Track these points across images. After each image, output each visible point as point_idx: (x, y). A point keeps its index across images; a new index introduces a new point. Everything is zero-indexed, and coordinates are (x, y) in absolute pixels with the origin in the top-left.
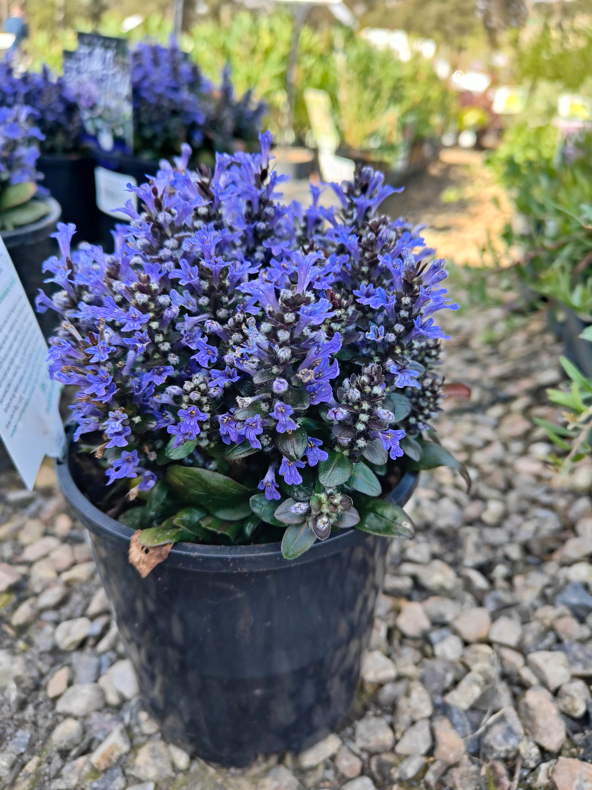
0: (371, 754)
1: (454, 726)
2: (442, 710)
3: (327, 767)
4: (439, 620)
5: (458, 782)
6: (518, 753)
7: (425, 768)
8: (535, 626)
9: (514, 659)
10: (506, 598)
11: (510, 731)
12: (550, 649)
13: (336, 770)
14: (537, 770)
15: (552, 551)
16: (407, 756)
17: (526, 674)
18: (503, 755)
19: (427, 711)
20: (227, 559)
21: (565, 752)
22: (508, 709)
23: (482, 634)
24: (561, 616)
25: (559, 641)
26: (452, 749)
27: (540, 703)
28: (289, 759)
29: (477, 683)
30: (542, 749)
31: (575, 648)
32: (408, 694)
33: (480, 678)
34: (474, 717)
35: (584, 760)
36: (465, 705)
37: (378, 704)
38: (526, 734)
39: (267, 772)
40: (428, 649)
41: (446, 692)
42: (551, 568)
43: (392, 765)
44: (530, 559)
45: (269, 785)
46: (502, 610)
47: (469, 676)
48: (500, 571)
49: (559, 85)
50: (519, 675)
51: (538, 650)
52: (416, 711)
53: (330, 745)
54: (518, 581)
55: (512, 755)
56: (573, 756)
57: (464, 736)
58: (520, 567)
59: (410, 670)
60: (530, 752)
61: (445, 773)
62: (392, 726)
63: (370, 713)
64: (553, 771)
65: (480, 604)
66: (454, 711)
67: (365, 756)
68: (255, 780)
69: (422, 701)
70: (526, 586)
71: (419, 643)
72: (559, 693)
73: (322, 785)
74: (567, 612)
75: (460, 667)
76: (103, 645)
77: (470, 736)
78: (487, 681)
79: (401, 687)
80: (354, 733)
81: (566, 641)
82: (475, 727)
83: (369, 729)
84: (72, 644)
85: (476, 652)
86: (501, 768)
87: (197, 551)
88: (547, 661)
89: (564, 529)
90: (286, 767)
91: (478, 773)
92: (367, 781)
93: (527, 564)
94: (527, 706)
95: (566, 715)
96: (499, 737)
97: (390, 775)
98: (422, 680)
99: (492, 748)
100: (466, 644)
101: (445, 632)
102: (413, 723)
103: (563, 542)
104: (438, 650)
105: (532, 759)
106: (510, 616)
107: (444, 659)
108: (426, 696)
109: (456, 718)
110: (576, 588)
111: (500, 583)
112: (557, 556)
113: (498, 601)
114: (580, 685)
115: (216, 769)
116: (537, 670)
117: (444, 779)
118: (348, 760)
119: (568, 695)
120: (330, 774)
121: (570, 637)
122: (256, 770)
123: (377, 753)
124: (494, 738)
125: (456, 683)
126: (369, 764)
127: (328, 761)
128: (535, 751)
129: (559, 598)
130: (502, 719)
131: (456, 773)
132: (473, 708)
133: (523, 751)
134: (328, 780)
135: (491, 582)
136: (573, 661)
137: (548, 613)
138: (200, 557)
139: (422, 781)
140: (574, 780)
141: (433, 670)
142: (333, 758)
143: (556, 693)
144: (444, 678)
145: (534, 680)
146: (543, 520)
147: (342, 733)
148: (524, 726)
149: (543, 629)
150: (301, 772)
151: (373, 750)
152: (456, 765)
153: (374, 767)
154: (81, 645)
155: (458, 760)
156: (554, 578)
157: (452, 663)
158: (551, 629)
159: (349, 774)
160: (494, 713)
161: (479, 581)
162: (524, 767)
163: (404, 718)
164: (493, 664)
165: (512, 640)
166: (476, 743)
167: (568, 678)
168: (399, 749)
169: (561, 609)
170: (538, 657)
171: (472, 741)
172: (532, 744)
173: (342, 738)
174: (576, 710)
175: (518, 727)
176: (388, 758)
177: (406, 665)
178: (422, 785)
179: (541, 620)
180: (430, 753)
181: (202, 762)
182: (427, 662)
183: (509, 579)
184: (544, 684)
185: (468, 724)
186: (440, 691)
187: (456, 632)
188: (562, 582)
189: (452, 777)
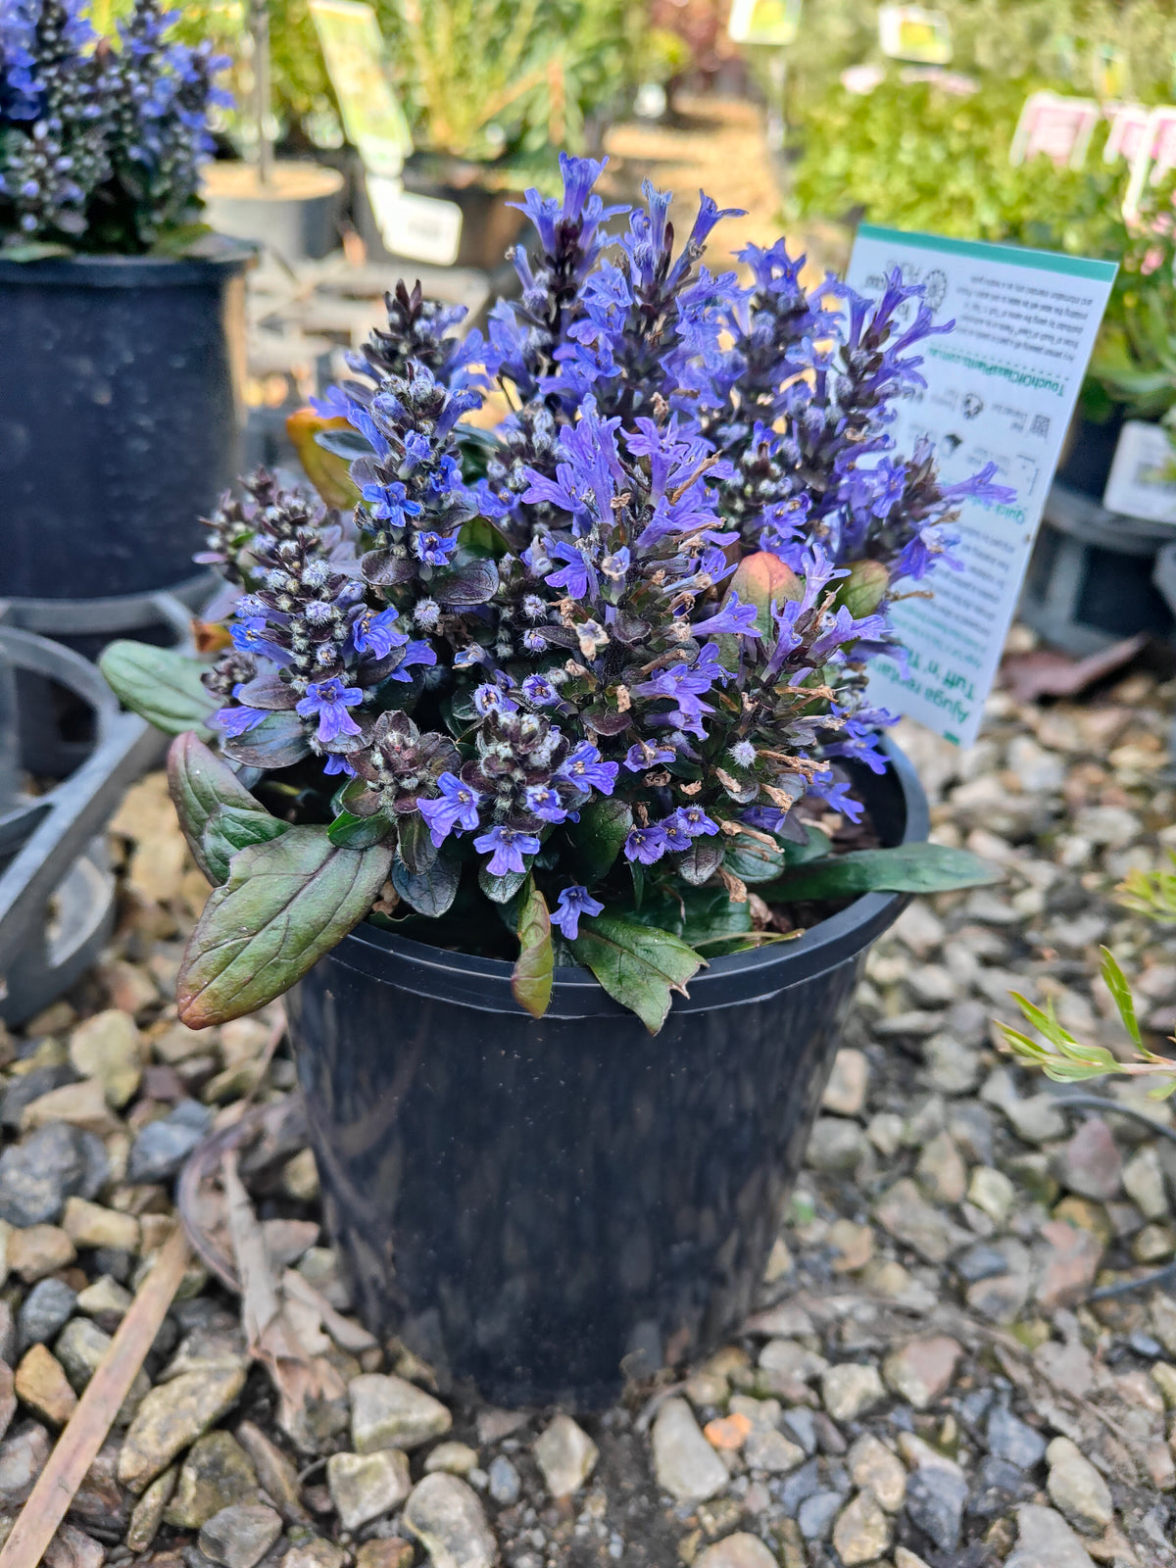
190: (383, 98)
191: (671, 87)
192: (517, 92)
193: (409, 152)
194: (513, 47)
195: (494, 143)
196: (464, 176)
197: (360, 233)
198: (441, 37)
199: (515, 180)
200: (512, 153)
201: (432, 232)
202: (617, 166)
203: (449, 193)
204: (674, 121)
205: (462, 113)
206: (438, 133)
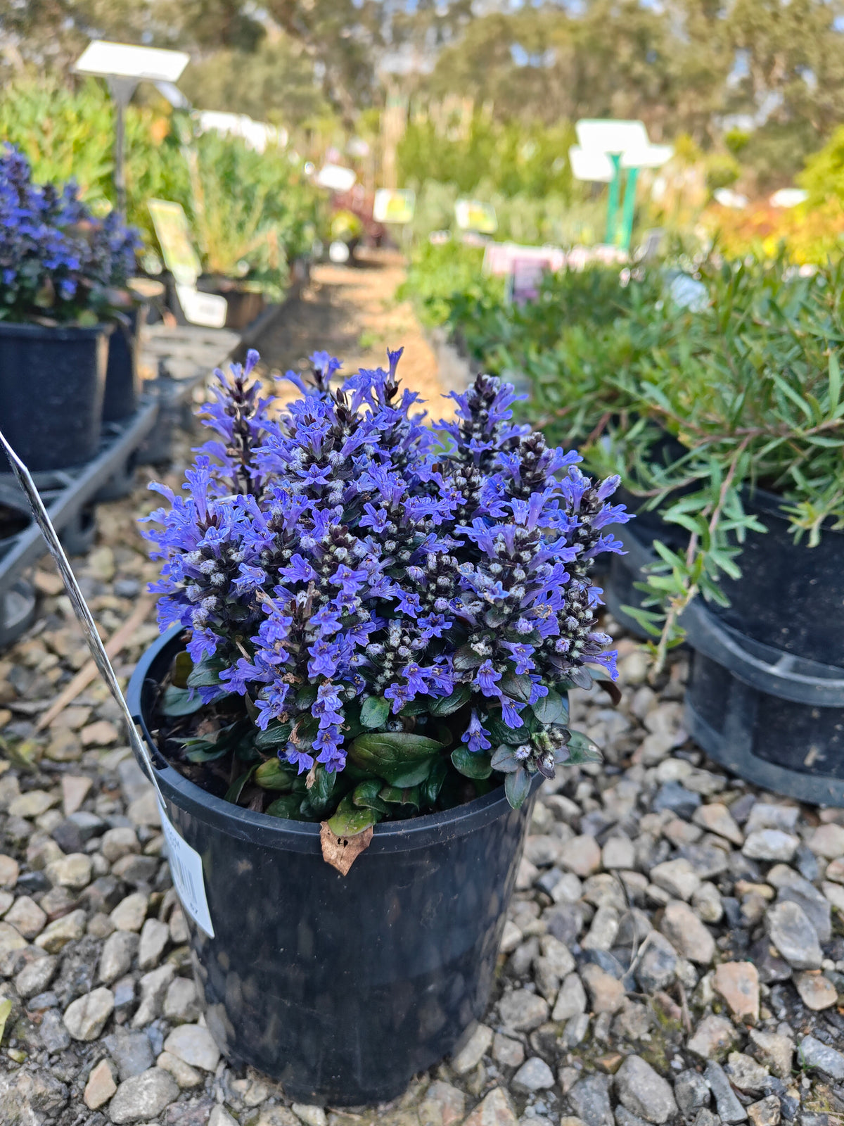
0: (528, 1033)
1: (605, 970)
2: (585, 958)
3: (486, 1065)
4: (543, 862)
5: (630, 1028)
6: (676, 976)
7: (591, 1028)
8: (645, 839)
9: (636, 881)
10: (606, 817)
11: (663, 956)
12: (668, 859)
13: (497, 1063)
14: (700, 987)
15: (629, 755)
16: (567, 1020)
17: (655, 893)
18: (664, 983)
19: (570, 964)
20: (437, 828)
21: (717, 960)
22: (653, 935)
23: (595, 863)
24: (668, 822)
25: (673, 848)
26: (612, 995)
27: (682, 916)
28: (442, 1071)
29: (610, 916)
30: (697, 965)
31: (693, 850)
32: (541, 953)
33: (612, 911)
34: (620, 953)
35: (737, 961)
36: (606, 945)
37: (513, 976)
38: (679, 954)
39: (423, 1094)
40: (544, 897)
41: (580, 938)
42: (636, 773)
43: (555, 1036)
44: (609, 769)
45: (431, 1106)
46: (604, 832)
47: (600, 913)
48: (584, 789)
49: (452, 188)
50: (647, 896)
51: (657, 864)
52: (558, 968)
53: (481, 1038)
54: (607, 796)
55: (672, 979)
56: (725, 961)
57: (619, 978)
58: (602, 780)
59: (536, 925)
60: (687, 972)
61: (612, 1025)
62: (538, 993)
63: (508, 988)
64: (716, 982)
65: (578, 832)
66: (599, 954)
67: (522, 1037)
68: (414, 1108)
69: (560, 955)
70: (619, 799)
71: (532, 893)
72: (693, 902)
73: (489, 1085)
74: (673, 815)
75: (586, 906)
76: (142, 1016)
77: (625, 976)
78: (620, 913)
79: (532, 947)
80: (499, 1017)
81: (681, 846)
82: (627, 964)
83: (514, 1006)
84: (93, 1028)
85: (598, 884)
86: (666, 998)
87: (402, 829)
88: (672, 871)
89: (633, 728)
90: (443, 1080)
91: (645, 1011)
92: (537, 1062)
93: (608, 776)
94: (670, 925)
95: (707, 923)
96: (656, 965)
97: (557, 1046)
98: (550, 932)
99: (653, 979)
100: (582, 879)
101: (556, 872)
102: (561, 982)
103: (640, 742)
104: (556, 895)
105: (690, 978)
106: (616, 836)
107: (566, 902)
108: (563, 949)
109: (603, 960)
110: (671, 788)
111: (589, 803)
112: (637, 759)
113: (596, 822)
114: (709, 887)
115: (361, 1114)
116: (665, 885)
117: (613, 1030)
118: (506, 1047)
119: (703, 901)
120: (492, 1070)
121: (684, 841)
122: (410, 1097)
123: (533, 1030)
124: (651, 968)
125: (588, 925)
126: (530, 1045)
127: (485, 1057)
128: (691, 968)
129: (657, 803)
130: (651, 946)
131: (624, 1019)
132: (615, 946)
133: (680, 973)
134: (493, 1078)
135: (579, 803)
136: (696, 864)
137: (652, 823)
138: (407, 834)
139: (594, 1040)
140: (736, 983)
141: (560, 918)
142: (490, 1052)
143: (691, 902)
144: (574, 923)
145: (664, 897)
146: (609, 722)
147: (487, 1021)
148: (675, 947)
149: (653, 840)
150: (460, 1080)
151: (528, 1028)
152: (620, 1011)
153: (536, 1046)
154: (108, 1025)
155: (620, 1005)
156: (644, 784)
157: (576, 904)
158: (664, 837)
159: (513, 1063)
160: (640, 942)
161: (569, 807)
162: (687, 989)
163: (551, 980)
164: (617, 893)
165: (628, 861)
166: (632, 981)
167: (698, 883)
168: (557, 1015)
169: (667, 814)
170: (661, 871)
171: (627, 980)
172: (686, 962)
173: (490, 1026)
174: (713, 914)
175: (669, 949)
176: (548, 1029)
177: (529, 921)
178: (596, 1045)
179: (648, 831)
180: (589, 1009)
181: (340, 1111)
182: (548, 910)
183: (596, 796)
184: (676, 896)
185: (618, 964)
186: (574, 939)
187: (566, 870)
188: (653, 785)
189: (621, 1025)
190: (186, 249)
191: (353, 244)
192: (253, 246)
193: (200, 274)
194: (250, 227)
195: (243, 270)
196: (227, 285)
197: (173, 312)
198: (215, 220)
199: (254, 287)
200: (252, 274)
201: (210, 311)
202: (318, 287)
203: (219, 292)
204: (354, 263)
205: (226, 256)
206: (214, 265)
